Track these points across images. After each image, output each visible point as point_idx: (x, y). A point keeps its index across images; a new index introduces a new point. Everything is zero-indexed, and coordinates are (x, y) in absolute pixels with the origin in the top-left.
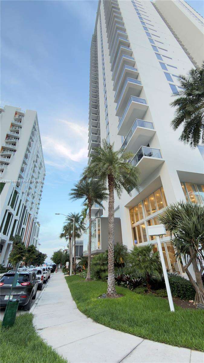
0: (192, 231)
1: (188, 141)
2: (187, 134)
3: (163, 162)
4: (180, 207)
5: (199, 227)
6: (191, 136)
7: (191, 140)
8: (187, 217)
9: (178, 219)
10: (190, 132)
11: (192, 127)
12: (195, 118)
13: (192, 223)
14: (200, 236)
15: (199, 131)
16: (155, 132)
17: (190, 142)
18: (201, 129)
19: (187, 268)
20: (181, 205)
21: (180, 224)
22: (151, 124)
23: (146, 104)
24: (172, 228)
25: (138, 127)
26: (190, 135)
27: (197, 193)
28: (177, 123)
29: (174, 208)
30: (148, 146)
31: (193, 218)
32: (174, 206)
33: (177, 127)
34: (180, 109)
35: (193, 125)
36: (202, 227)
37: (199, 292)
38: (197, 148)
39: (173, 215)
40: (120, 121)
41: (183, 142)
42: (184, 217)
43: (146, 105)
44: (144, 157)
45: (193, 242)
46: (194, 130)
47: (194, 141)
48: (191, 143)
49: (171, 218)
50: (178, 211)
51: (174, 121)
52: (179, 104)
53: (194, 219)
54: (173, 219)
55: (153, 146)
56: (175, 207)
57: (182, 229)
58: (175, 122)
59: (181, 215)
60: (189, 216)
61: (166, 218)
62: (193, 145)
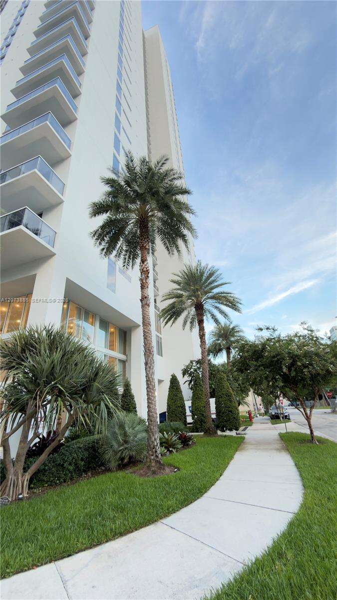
0: (45, 374)
1: (100, 244)
2: (103, 233)
3: (53, 255)
4: (44, 333)
5: (58, 368)
6: (107, 239)
7: (104, 244)
8: (48, 351)
9: (32, 353)
10: (107, 234)
11: (114, 229)
12: (122, 219)
13: (50, 362)
14: (53, 383)
15: (119, 239)
16: (62, 202)
17: (102, 247)
18: (121, 239)
19: (9, 437)
20: (48, 331)
21: (31, 361)
22: (61, 185)
23: (70, 149)
24: (14, 367)
25: (36, 170)
26: (106, 237)
27: (80, 322)
28: (99, 209)
29: (34, 333)
30: (41, 215)
31: (55, 354)
32: (35, 329)
33: (95, 215)
34: (109, 194)
35: (116, 227)
36: (62, 369)
37: (10, 477)
38: (106, 260)
39: (26, 343)
40: (5, 134)
41: (93, 241)
42: (43, 351)
43: (68, 149)
44: (22, 227)
45: (37, 393)
46: (113, 234)
47: (108, 249)
48: (103, 249)
49: (19, 349)
50: (39, 341)
51: (95, 204)
52: (112, 186)
53: (57, 356)
54: (23, 351)
55: (48, 220)
56: (37, 332)
57: (30, 370)
58: (96, 206)
59: (40, 346)
60: (50, 350)
61: (10, 346)
62: (104, 253)
